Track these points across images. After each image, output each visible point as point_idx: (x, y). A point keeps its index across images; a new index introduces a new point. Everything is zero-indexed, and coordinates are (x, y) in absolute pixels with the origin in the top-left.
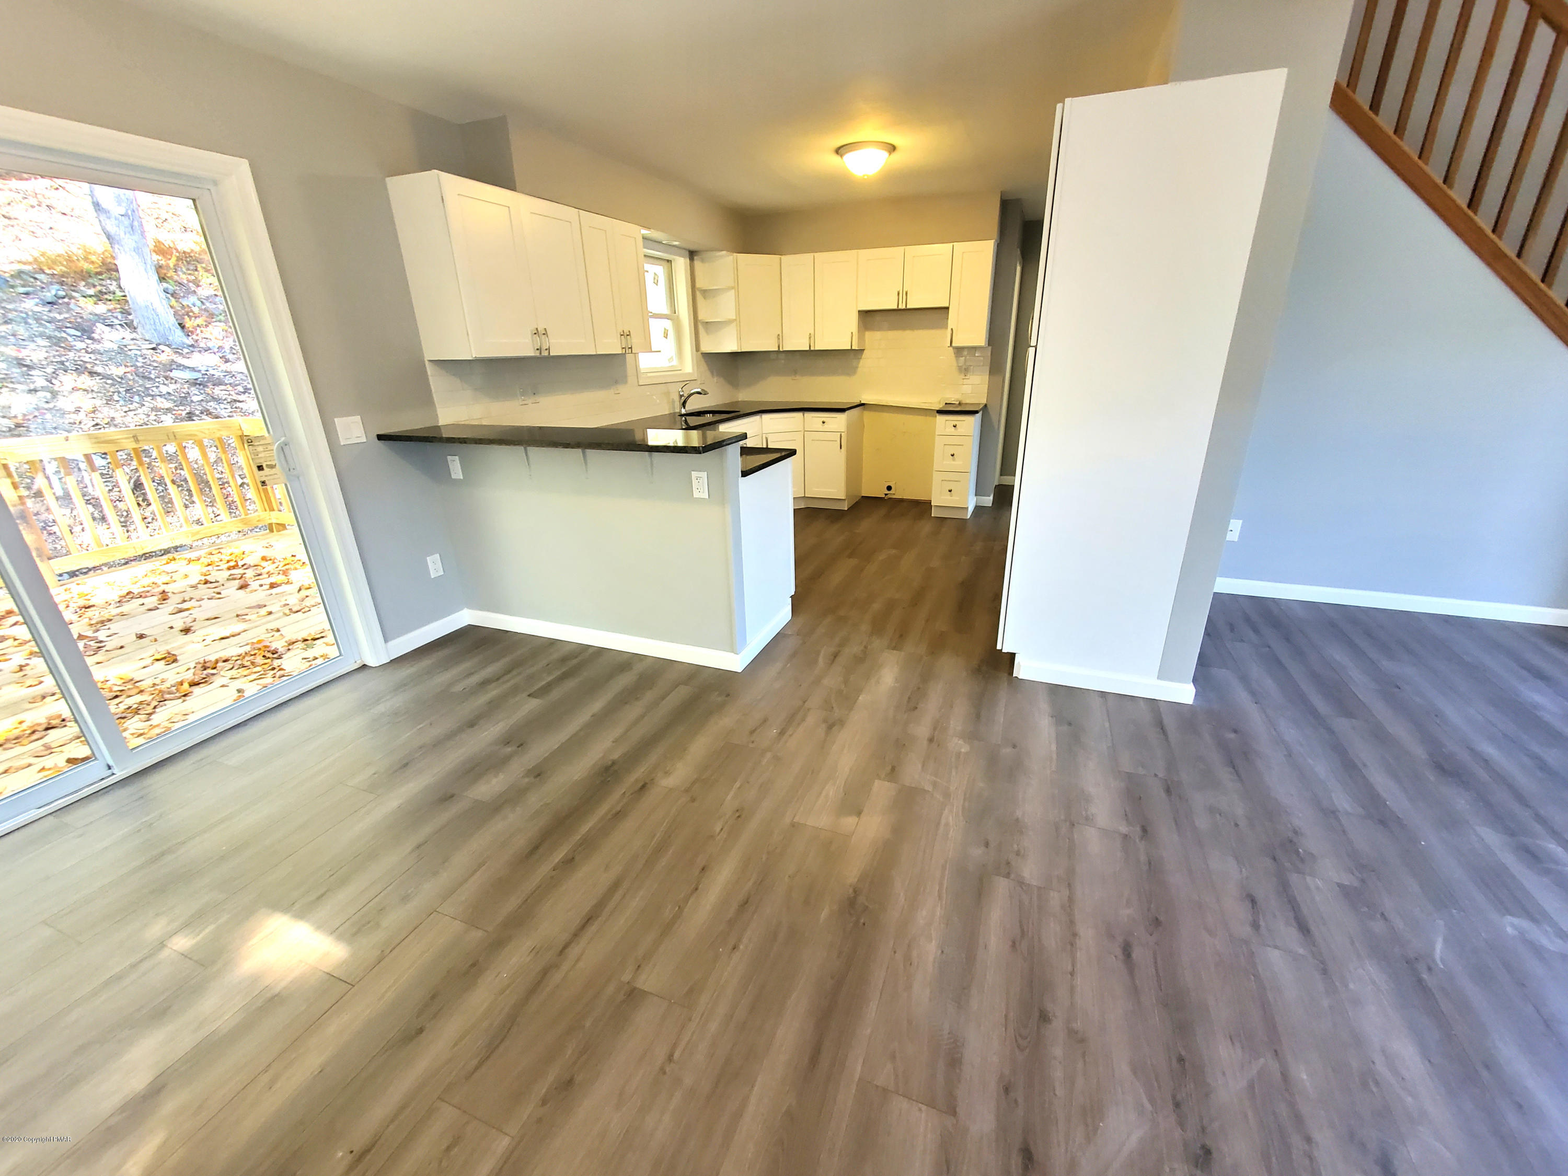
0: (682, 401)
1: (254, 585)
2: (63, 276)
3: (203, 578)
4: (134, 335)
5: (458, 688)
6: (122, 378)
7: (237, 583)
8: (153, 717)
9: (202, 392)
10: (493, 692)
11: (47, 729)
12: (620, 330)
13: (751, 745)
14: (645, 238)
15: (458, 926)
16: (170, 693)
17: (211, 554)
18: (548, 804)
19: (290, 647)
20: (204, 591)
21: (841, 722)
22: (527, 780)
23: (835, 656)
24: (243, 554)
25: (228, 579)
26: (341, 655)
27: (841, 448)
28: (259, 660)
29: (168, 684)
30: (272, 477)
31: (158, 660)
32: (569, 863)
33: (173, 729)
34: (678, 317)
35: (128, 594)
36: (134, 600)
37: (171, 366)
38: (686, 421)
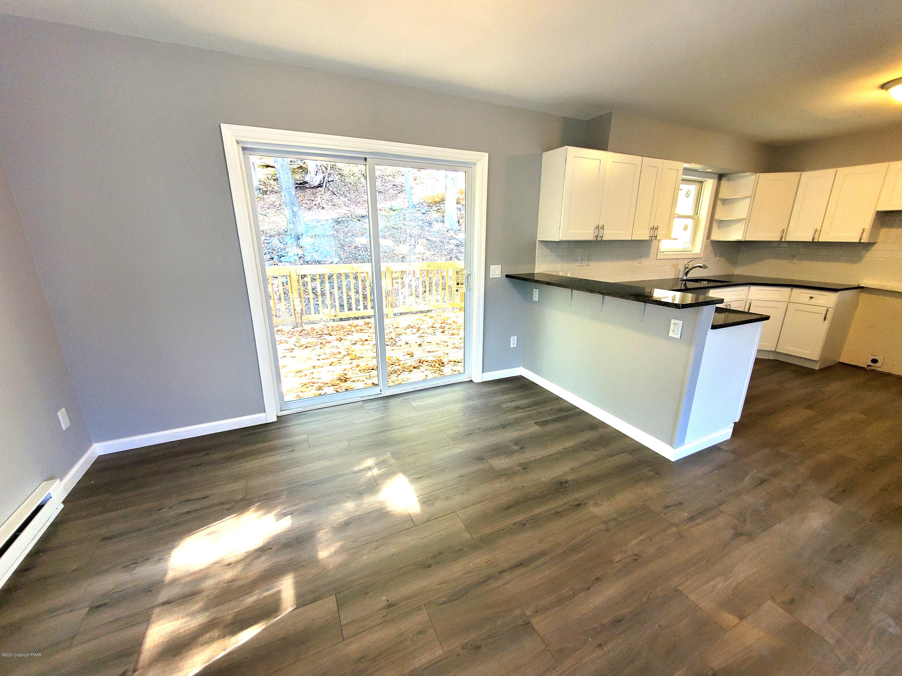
0: (686, 271)
1: (446, 333)
2: (430, 203)
3: (432, 325)
4: (443, 226)
5: (504, 406)
6: (435, 242)
7: (441, 330)
8: (399, 376)
9: (457, 249)
10: (519, 414)
11: (372, 369)
12: (652, 226)
13: (662, 515)
14: (685, 169)
15: (461, 526)
16: (407, 369)
17: (438, 316)
18: (524, 487)
19: (449, 363)
20: (431, 331)
21: (751, 537)
22: (518, 468)
23: (762, 482)
24: (448, 318)
25: (439, 328)
26: (464, 373)
27: (825, 320)
28: (437, 365)
29: (407, 365)
30: (461, 288)
31: (408, 354)
32: (522, 525)
33: (403, 383)
34: (698, 217)
35: (409, 325)
36: (410, 328)
37: (452, 238)
38: (685, 284)
